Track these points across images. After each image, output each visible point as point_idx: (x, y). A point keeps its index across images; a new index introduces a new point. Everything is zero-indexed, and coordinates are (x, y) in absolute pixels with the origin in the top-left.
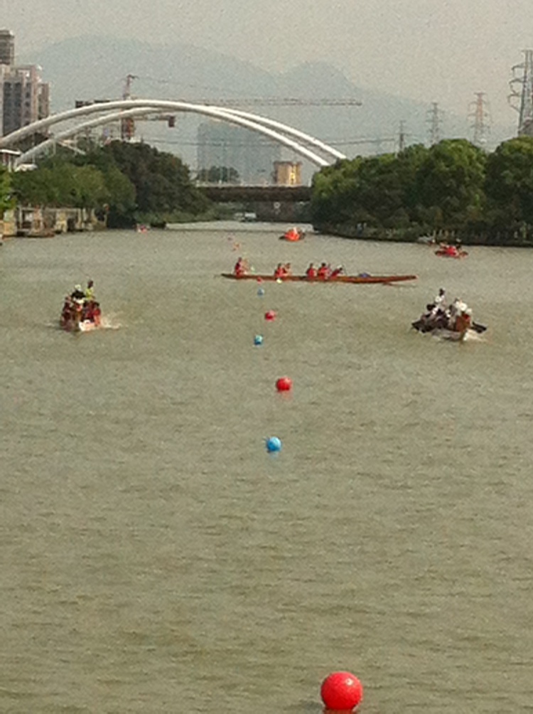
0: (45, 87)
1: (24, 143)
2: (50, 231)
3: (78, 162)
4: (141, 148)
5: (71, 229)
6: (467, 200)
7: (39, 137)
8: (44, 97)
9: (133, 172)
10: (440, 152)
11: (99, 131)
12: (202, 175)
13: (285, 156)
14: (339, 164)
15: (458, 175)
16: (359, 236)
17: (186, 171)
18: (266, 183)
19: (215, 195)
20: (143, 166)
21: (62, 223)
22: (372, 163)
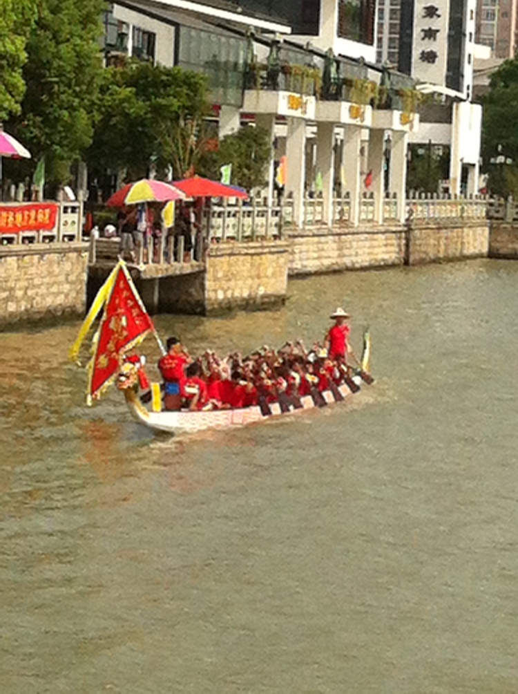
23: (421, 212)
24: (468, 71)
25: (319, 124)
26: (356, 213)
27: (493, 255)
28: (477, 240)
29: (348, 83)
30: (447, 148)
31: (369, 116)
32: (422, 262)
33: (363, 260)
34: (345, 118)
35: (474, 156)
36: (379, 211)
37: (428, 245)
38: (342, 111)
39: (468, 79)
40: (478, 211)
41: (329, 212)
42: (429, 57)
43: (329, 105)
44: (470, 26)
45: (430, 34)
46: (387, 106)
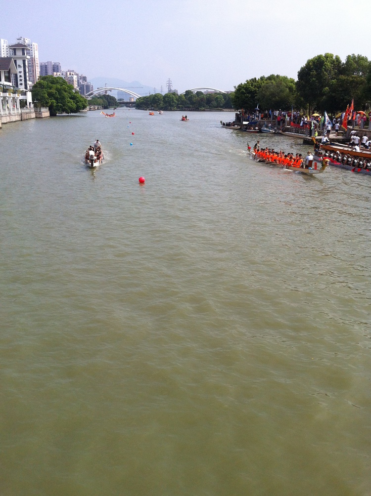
0: (92, 86)
1: (89, 95)
2: (94, 109)
3: (98, 98)
4: (108, 95)
5: (98, 109)
6: (160, 103)
7: (92, 94)
8: (92, 87)
9: (107, 99)
10: (156, 95)
11: (101, 93)
12: (118, 100)
13: (131, 96)
14: (140, 98)
15: (159, 99)
16: (143, 110)
17: (116, 99)
18: (129, 101)
19: (120, 103)
20: (109, 98)
21: (96, 108)
22: (145, 97)
23: (23, 111)
24: (28, 86)
25: (4, 97)
26: (12, 112)
27: (36, 117)
28: (33, 115)
29: (8, 89)
30: (26, 100)
31: (12, 95)
32: (24, 120)
33: (14, 120)
34: (8, 96)
35: (31, 101)
36: (16, 111)
37: (25, 117)
38: (7, 94)
39: (28, 88)
40: (33, 110)
41: (7, 112)
42: (21, 84)
43: (5, 93)
44: (28, 78)
45: (21, 80)
46: (15, 93)
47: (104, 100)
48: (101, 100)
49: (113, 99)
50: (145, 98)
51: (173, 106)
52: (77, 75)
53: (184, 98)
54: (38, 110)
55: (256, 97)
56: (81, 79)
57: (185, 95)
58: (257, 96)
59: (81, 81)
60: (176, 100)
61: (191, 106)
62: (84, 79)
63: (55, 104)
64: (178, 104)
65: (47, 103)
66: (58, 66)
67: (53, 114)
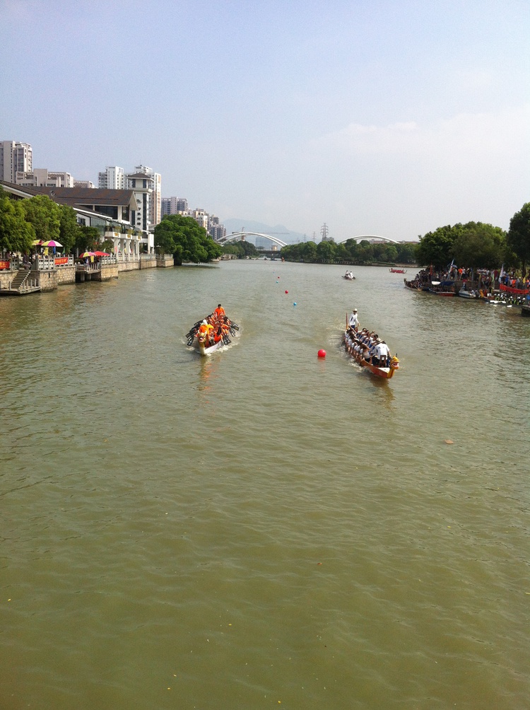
0: (225, 229)
1: (222, 241)
4: (246, 242)
5: (232, 259)
7: (225, 240)
8: (225, 231)
11: (237, 239)
12: (258, 248)
13: (274, 244)
14: (286, 246)
17: (255, 247)
18: (270, 250)
19: (261, 252)
20: (246, 246)
23: (142, 258)
24: (147, 227)
25: (121, 239)
26: (129, 258)
27: (157, 267)
28: (154, 264)
29: (127, 230)
30: (147, 244)
31: (132, 237)
32: (143, 269)
33: (131, 268)
34: (127, 238)
35: (153, 246)
36: (134, 258)
37: (144, 265)
38: (126, 236)
39: (148, 229)
40: (154, 257)
41: (124, 258)
42: (139, 224)
43: (123, 235)
44: (147, 217)
45: (139, 219)
46: (135, 235)
47: (241, 247)
48: (237, 248)
49: (251, 246)
50: (292, 247)
51: (329, 258)
52: (207, 215)
53: (344, 248)
54: (161, 257)
55: (450, 250)
56: (211, 220)
57: (346, 245)
58: (450, 248)
59: (211, 223)
60: (335, 250)
61: (353, 259)
62: (216, 220)
63: (181, 251)
64: (335, 256)
65: (172, 249)
66: (184, 203)
67: (177, 264)
